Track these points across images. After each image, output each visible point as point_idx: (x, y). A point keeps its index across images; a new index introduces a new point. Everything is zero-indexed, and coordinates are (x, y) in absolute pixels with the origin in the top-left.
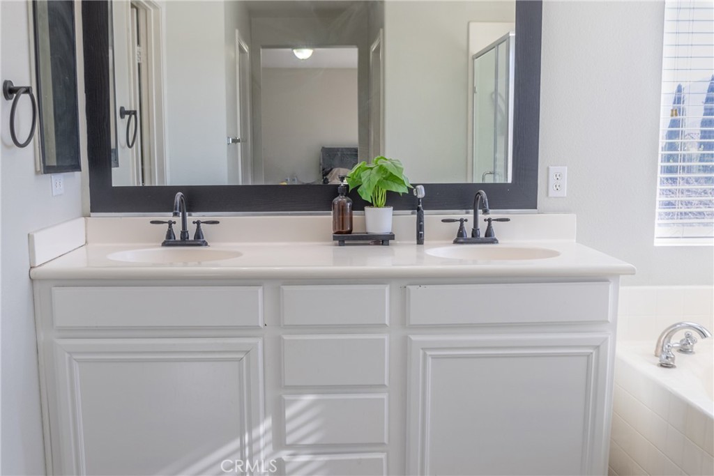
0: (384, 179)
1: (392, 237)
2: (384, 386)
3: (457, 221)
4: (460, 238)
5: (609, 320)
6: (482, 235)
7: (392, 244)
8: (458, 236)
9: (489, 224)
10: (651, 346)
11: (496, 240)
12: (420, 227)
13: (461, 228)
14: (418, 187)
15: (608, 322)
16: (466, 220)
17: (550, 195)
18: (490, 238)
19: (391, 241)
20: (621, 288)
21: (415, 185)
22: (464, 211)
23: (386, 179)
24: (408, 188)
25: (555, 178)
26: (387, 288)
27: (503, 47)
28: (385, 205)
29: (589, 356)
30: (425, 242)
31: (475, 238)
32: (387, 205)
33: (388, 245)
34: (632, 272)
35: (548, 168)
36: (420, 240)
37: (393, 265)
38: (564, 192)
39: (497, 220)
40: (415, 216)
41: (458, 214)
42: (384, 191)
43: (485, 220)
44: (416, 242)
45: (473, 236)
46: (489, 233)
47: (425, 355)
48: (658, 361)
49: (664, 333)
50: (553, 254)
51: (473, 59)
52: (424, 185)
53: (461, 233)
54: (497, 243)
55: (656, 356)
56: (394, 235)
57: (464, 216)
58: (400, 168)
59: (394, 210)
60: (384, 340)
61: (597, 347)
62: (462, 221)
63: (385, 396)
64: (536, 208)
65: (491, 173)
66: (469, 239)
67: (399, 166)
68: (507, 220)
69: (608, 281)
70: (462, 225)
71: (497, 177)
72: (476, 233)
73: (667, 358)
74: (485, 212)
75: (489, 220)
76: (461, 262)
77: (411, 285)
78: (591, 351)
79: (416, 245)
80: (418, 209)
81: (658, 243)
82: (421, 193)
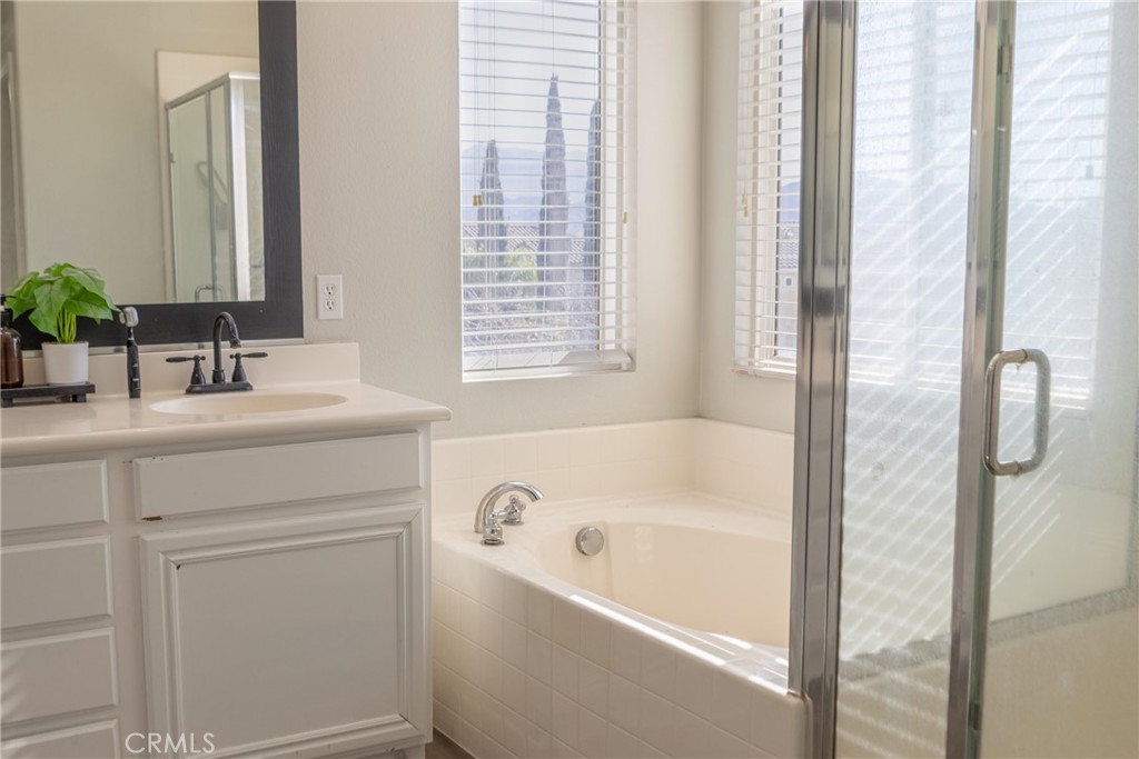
0: (74, 298)
1: (90, 388)
2: (106, 616)
3: (189, 359)
4: (196, 386)
5: (421, 484)
6: (228, 379)
7: (91, 401)
8: (192, 382)
9: (238, 363)
10: (470, 519)
11: (248, 385)
12: (133, 372)
13: (197, 370)
14: (128, 309)
15: (419, 487)
16: (203, 358)
17: (321, 317)
18: (239, 383)
19: (88, 396)
20: (433, 443)
21: (122, 307)
22: (196, 344)
23: (77, 298)
24: (113, 311)
25: (327, 293)
26: (103, 465)
27: (218, 94)
28: (75, 341)
29: (398, 537)
30: (142, 394)
31: (218, 384)
32: (79, 338)
33: (85, 401)
34: (446, 417)
35: (316, 278)
36: (134, 391)
37: (93, 431)
38: (340, 313)
39: (249, 356)
40: (124, 356)
41: (190, 350)
42: (74, 318)
43: (231, 357)
44: (128, 395)
45: (214, 381)
46: (238, 376)
47: (167, 561)
48: (481, 537)
49: (484, 499)
50: (336, 400)
51: (167, 110)
52: (137, 307)
53: (196, 378)
54: (251, 389)
55: (477, 532)
56: (93, 386)
57: (200, 353)
58: (99, 281)
59: (90, 346)
60: (103, 545)
61: (409, 524)
62: (196, 359)
63: (109, 632)
64: (302, 336)
65: (207, 288)
66: (209, 386)
67: (98, 278)
68: (264, 355)
69: (416, 431)
70: (197, 365)
71: (218, 293)
72: (219, 377)
73: (493, 531)
74: (234, 344)
75: (238, 357)
76: (199, 418)
77: (140, 457)
78: (401, 530)
79: (128, 401)
80: (129, 344)
81: (467, 378)
82: (133, 319)
